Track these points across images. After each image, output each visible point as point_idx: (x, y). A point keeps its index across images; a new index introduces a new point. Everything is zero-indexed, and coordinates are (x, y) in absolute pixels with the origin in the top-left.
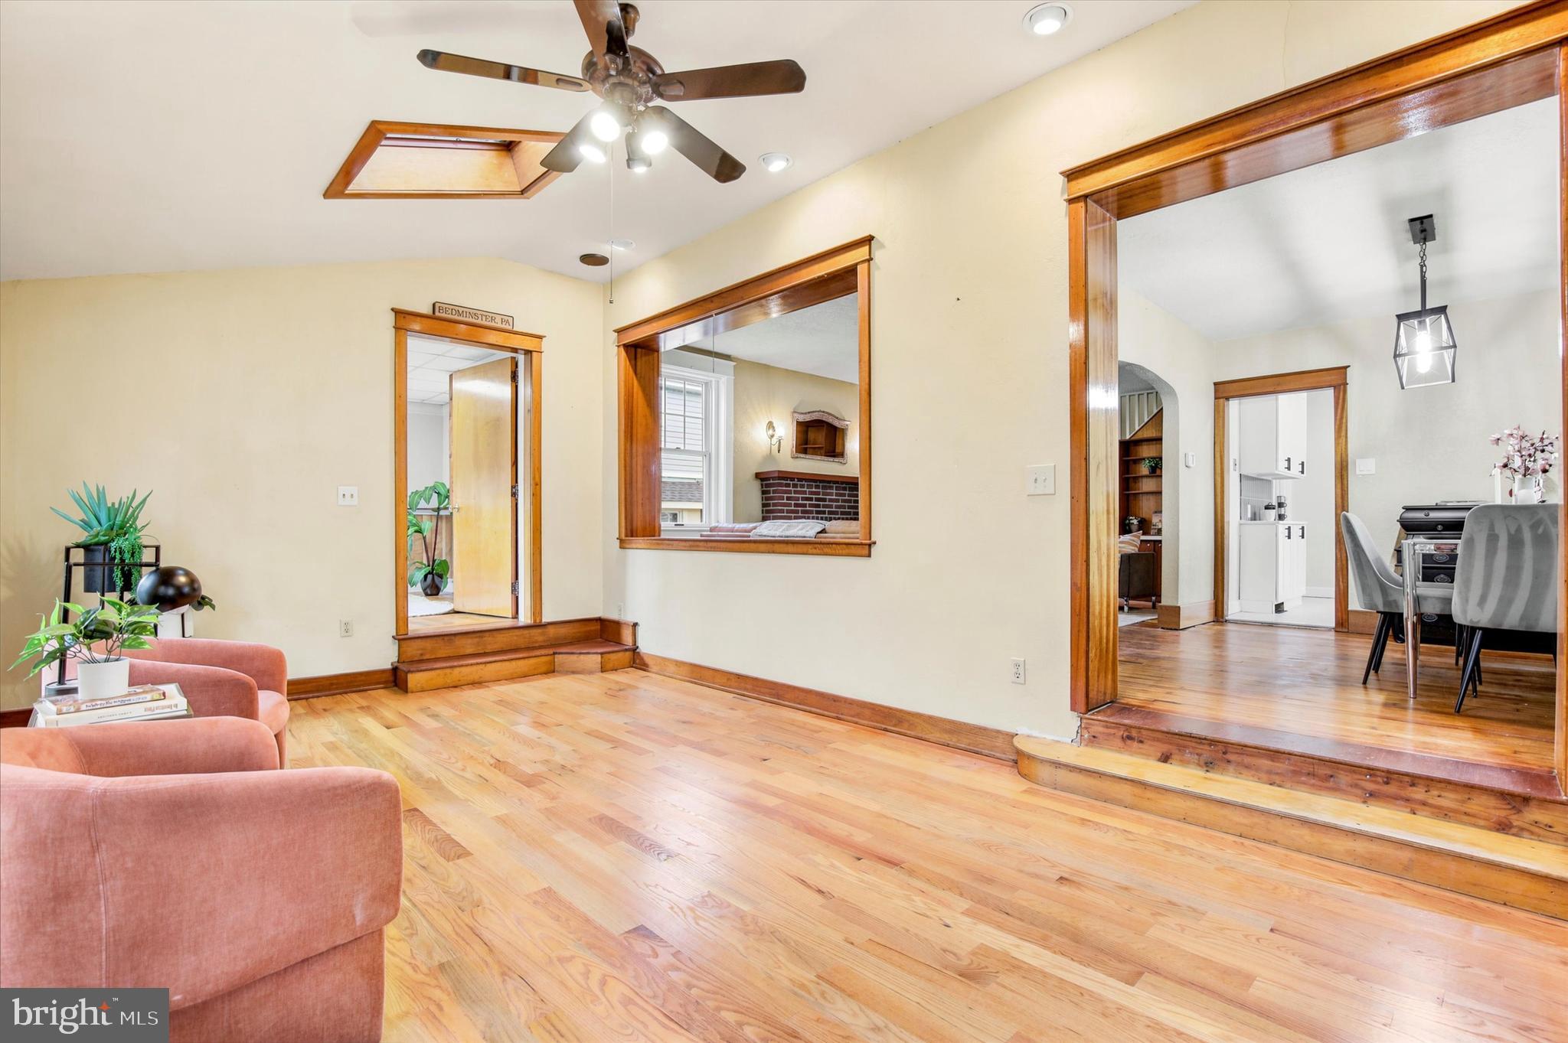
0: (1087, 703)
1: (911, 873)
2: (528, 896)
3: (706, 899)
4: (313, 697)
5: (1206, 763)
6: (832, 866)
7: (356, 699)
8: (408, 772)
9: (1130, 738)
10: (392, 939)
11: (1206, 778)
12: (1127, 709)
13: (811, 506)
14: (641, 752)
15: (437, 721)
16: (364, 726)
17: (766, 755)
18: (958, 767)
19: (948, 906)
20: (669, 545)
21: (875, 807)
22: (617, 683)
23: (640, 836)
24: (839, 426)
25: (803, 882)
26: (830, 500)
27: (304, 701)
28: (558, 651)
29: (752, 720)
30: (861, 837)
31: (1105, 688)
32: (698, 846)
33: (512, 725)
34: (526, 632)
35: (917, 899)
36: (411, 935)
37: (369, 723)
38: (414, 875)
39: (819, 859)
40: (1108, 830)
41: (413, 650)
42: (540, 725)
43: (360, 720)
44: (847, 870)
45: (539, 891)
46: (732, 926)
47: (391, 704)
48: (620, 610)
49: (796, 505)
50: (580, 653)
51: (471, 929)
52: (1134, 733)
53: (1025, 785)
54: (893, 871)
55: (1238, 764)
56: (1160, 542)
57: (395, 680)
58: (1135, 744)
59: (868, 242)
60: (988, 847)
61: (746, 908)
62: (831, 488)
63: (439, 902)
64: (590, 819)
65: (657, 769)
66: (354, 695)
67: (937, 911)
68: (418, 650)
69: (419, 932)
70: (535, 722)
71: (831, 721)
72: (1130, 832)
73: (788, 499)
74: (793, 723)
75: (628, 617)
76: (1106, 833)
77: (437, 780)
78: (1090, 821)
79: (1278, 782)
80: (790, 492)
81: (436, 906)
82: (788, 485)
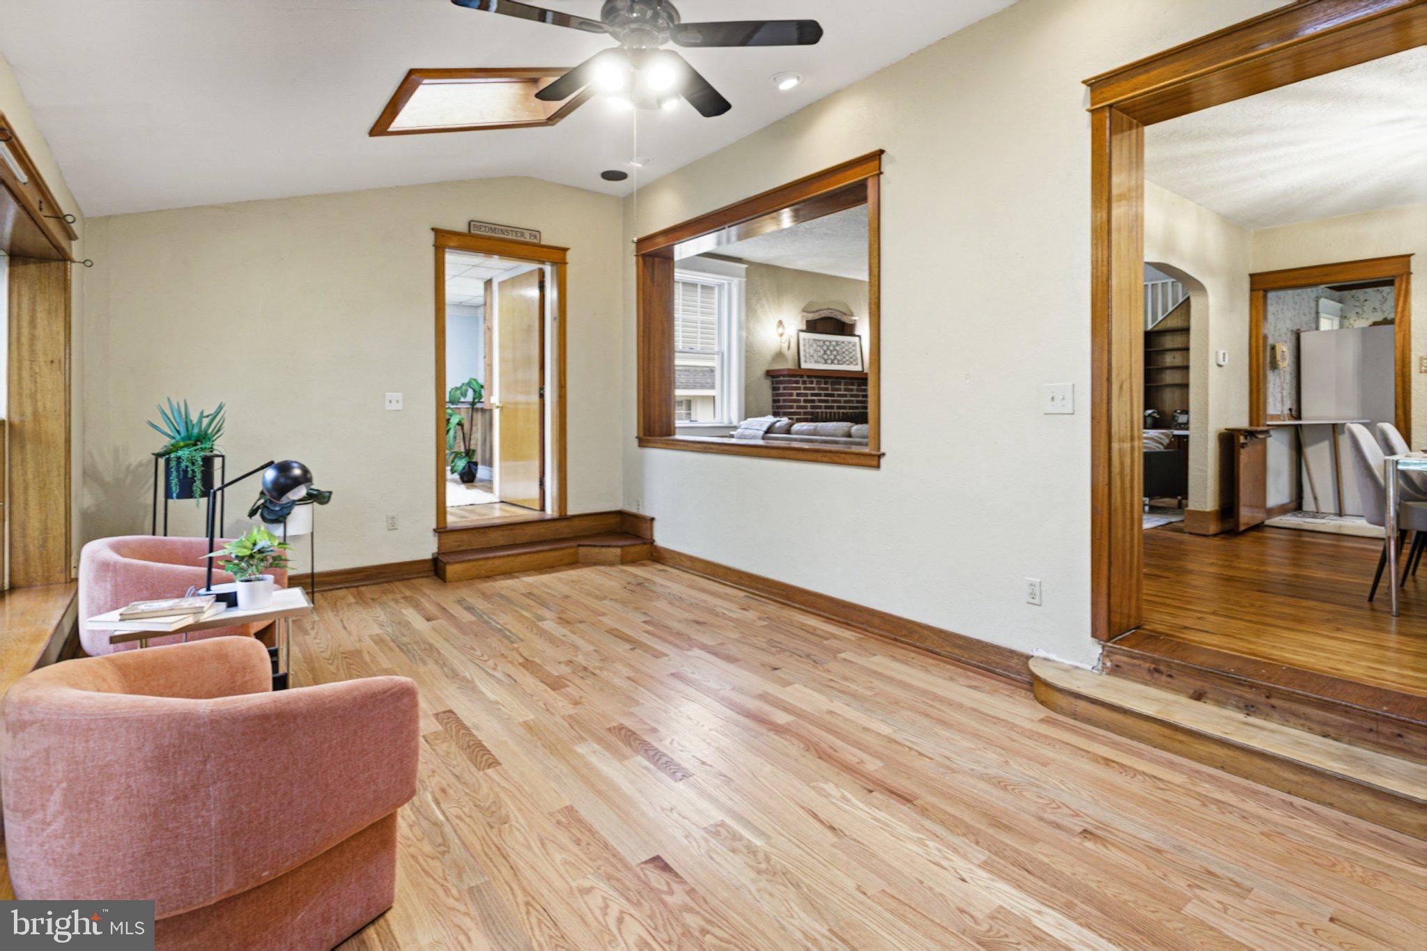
0: (1109, 631)
1: (924, 812)
2: (551, 814)
3: (720, 829)
4: (363, 585)
5: (1247, 706)
6: (844, 798)
7: (402, 589)
8: (446, 669)
9: (1157, 670)
10: (428, 856)
11: (1247, 724)
12: (1155, 636)
13: (820, 401)
14: (658, 655)
15: (472, 613)
16: (408, 619)
17: (778, 664)
18: (970, 687)
19: (964, 856)
20: (684, 445)
21: (886, 730)
22: (636, 576)
23: (657, 751)
24: (848, 322)
25: (815, 816)
26: (839, 396)
27: (354, 589)
28: (582, 543)
29: (764, 623)
30: (873, 766)
31: (1129, 610)
32: (711, 766)
33: (540, 621)
34: (552, 524)
35: (930, 844)
36: (443, 853)
37: (411, 615)
38: (448, 785)
39: (830, 788)
40: (1135, 775)
41: (451, 541)
42: (564, 621)
43: (403, 611)
44: (860, 805)
45: (562, 809)
46: (745, 863)
47: (430, 594)
48: (638, 505)
49: (805, 401)
50: (602, 546)
51: (499, 849)
52: (1162, 668)
53: (1043, 712)
54: (905, 808)
55: (1284, 710)
56: (1187, 437)
57: (435, 569)
58: (1164, 678)
59: (878, 157)
60: (1002, 785)
61: (758, 842)
62: (839, 383)
63: (470, 817)
64: (610, 729)
65: (673, 675)
66: (398, 583)
67: (951, 860)
68: (456, 542)
69: (451, 850)
70: (560, 618)
71: (841, 627)
72: (1160, 779)
73: (798, 395)
74: (803, 627)
75: (647, 512)
76: (1132, 778)
77: (470, 678)
78: (1114, 762)
79: (1333, 735)
80: (799, 388)
81: (467, 820)
82: (797, 382)
